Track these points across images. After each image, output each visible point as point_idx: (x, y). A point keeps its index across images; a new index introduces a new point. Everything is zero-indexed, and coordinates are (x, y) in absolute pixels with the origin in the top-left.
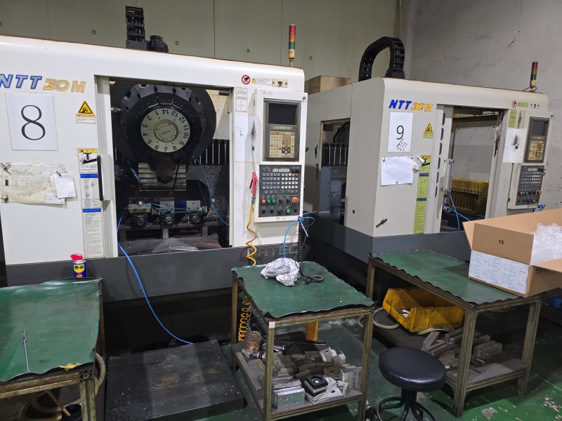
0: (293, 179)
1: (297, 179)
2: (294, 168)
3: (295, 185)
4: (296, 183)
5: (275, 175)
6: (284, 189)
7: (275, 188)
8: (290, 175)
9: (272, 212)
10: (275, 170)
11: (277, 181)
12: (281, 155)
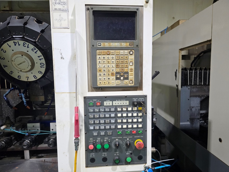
0: (135, 115)
1: (140, 114)
2: (135, 100)
3: (137, 122)
4: (140, 120)
5: (107, 110)
6: (122, 128)
7: (108, 127)
8: (130, 109)
9: (105, 160)
10: (107, 103)
11: (110, 117)
12: (114, 82)
